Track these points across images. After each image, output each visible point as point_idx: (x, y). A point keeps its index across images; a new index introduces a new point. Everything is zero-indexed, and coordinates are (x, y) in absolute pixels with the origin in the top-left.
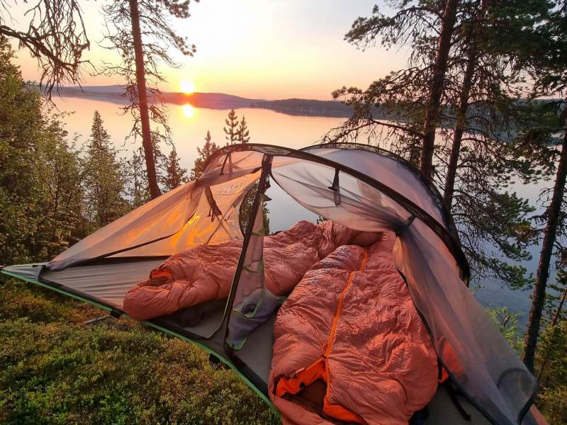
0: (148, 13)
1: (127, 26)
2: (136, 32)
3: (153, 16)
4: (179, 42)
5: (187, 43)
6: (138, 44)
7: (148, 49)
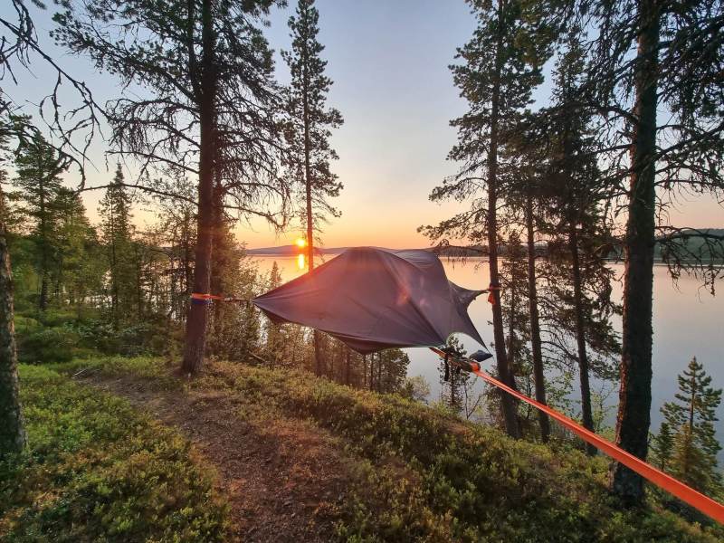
0: (316, 197)
1: (304, 205)
2: (309, 207)
3: (318, 198)
4: (333, 210)
5: (337, 210)
6: (309, 213)
7: (315, 216)
